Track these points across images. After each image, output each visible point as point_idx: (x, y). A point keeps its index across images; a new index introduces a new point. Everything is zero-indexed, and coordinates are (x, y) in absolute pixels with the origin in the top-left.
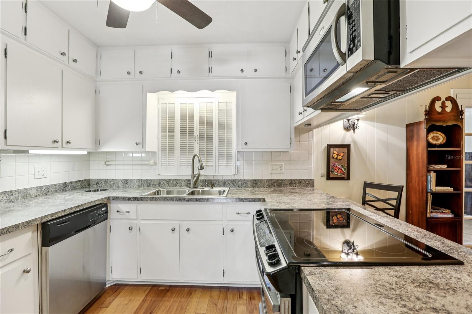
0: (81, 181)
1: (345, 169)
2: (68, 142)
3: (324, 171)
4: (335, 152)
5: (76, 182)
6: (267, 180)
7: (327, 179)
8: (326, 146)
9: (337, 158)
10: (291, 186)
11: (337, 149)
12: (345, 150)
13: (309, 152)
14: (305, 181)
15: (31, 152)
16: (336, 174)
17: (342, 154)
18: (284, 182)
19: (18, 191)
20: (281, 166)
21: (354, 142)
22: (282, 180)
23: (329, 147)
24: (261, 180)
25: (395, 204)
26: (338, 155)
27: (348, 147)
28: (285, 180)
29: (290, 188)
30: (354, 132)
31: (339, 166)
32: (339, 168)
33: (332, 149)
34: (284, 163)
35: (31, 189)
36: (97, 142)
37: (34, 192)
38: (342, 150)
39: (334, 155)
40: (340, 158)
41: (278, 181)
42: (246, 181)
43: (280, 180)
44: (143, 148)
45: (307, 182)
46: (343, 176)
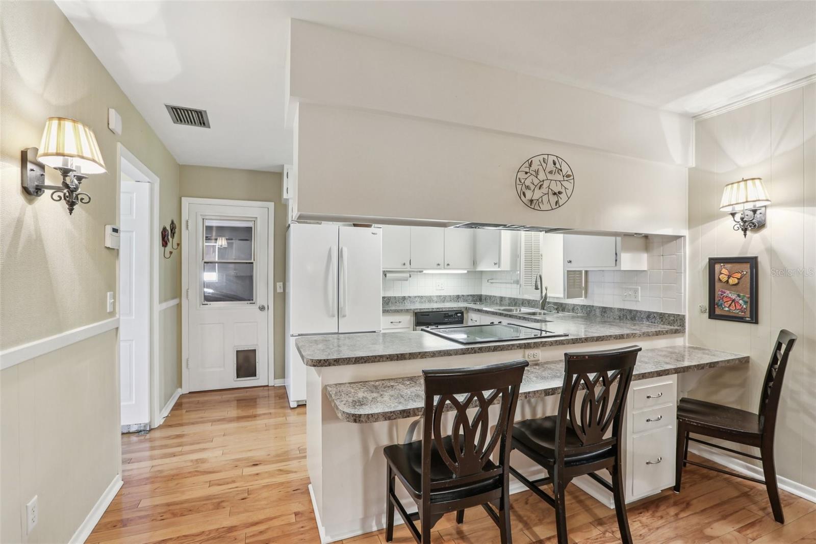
0: (473, 296)
1: (746, 302)
2: (448, 265)
3: (706, 304)
4: (723, 272)
5: (468, 296)
6: (618, 309)
7: (710, 317)
8: (708, 260)
9: (727, 281)
10: (648, 320)
11: (729, 266)
13: (676, 271)
15: (424, 272)
16: (727, 309)
17: (739, 276)
18: (639, 314)
19: (426, 296)
20: (636, 291)
22: (637, 311)
23: (713, 262)
24: (611, 309)
26: (729, 277)
27: (753, 262)
28: (640, 312)
29: (648, 323)
31: (734, 297)
32: (733, 301)
33: (717, 267)
34: (640, 288)
35: (433, 296)
36: (474, 263)
37: (435, 299)
38: (737, 266)
39: (721, 276)
40: (733, 281)
41: (631, 311)
42: (594, 308)
43: (635, 311)
44: (499, 267)
46: (741, 314)
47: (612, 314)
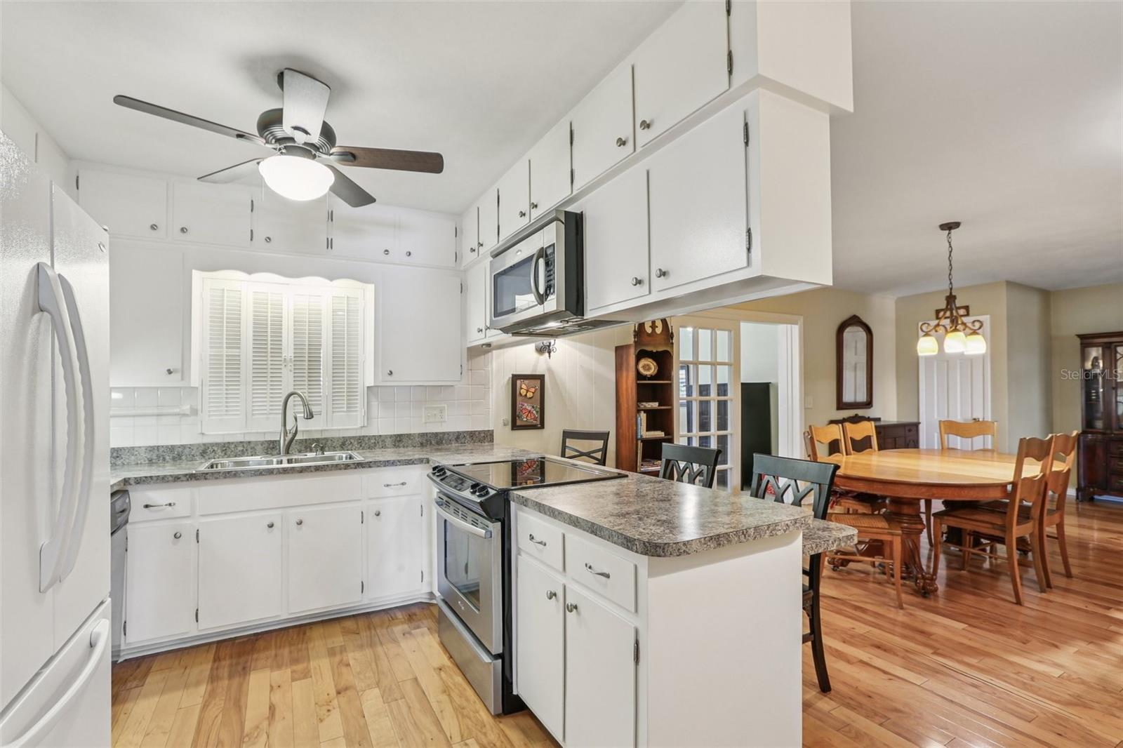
1: (537, 412)
3: (508, 417)
4: (523, 386)
6: (419, 434)
7: (513, 429)
8: (511, 376)
9: (526, 395)
10: (458, 442)
11: (526, 382)
12: (538, 382)
13: (484, 384)
14: (480, 432)
16: (525, 419)
17: (533, 390)
18: (446, 436)
20: (441, 410)
21: (550, 370)
22: (444, 433)
23: (515, 378)
24: (409, 436)
25: (600, 458)
26: (527, 391)
27: (541, 378)
28: (448, 433)
29: (457, 445)
30: (550, 357)
31: (529, 408)
32: (530, 412)
33: (519, 382)
34: (446, 405)
38: (533, 382)
39: (522, 391)
40: (529, 395)
41: (436, 434)
42: (383, 438)
43: (441, 433)
45: (483, 435)
46: (534, 422)
47: (410, 442)
